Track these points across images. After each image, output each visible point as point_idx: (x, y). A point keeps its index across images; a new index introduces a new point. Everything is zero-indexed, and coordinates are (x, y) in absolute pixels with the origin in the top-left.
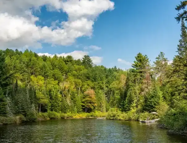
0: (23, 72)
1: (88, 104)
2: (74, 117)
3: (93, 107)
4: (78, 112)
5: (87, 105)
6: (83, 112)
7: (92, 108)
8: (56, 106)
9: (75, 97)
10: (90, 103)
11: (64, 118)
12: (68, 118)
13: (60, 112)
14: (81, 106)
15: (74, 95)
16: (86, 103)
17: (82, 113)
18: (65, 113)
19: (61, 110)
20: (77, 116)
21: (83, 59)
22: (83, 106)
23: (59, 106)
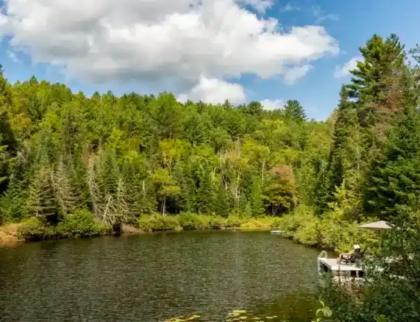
0: (148, 132)
1: (276, 197)
2: (243, 227)
3: (289, 204)
4: (254, 215)
5: (276, 200)
6: (267, 215)
7: (287, 205)
8: (205, 202)
9: (252, 183)
10: (283, 195)
11: (218, 228)
12: (228, 226)
13: (214, 214)
14: (262, 200)
15: (250, 178)
16: (272, 194)
17: (263, 217)
18: (223, 216)
19: (216, 210)
20: (251, 224)
21: (284, 109)
22: (265, 202)
23: (210, 201)
